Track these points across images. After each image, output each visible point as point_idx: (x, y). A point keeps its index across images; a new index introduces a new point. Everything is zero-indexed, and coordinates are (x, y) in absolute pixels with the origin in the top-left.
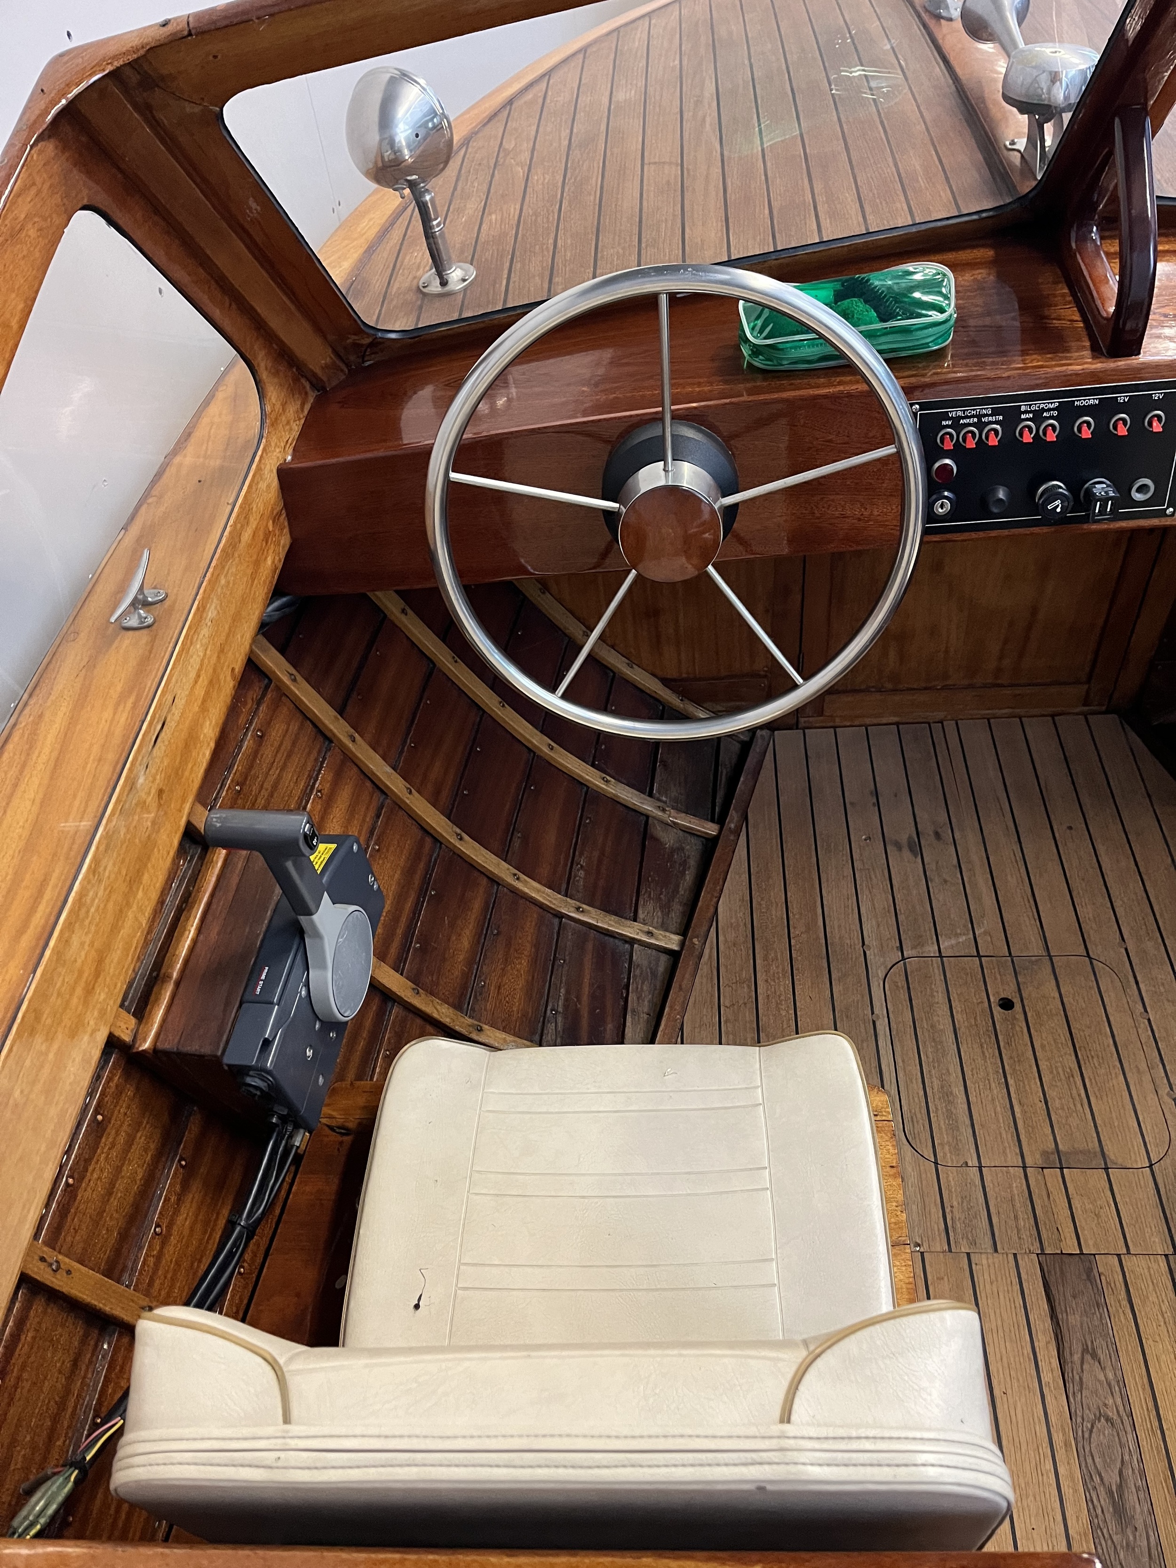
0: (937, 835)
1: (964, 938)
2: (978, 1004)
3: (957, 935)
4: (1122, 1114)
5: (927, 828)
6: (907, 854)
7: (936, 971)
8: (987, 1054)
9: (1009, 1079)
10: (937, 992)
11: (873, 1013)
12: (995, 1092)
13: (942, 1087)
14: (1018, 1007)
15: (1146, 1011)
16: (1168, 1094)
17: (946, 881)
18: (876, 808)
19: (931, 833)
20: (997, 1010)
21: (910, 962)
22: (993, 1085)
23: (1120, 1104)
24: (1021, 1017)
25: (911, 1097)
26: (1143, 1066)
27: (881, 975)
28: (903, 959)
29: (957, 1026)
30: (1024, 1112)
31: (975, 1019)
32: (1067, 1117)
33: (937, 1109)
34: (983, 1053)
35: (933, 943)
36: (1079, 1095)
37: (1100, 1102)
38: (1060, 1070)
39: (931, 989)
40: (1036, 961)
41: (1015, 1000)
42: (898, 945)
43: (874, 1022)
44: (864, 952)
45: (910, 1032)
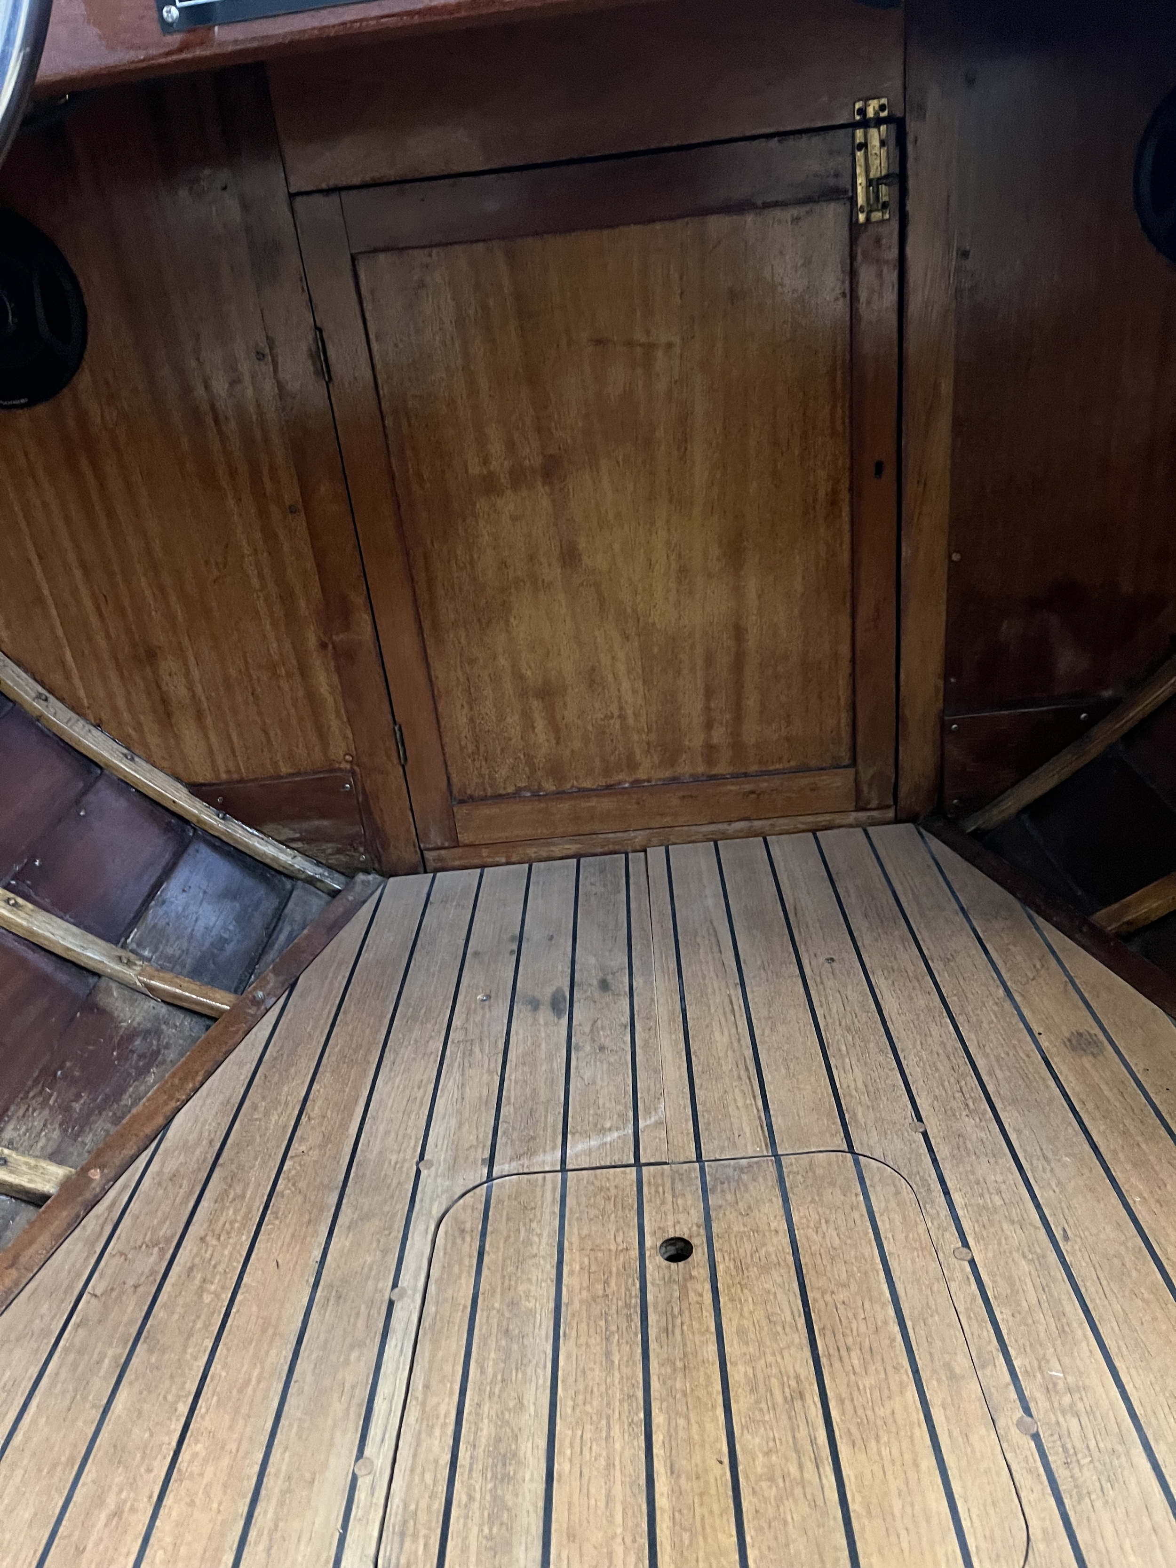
0: (604, 985)
1: (616, 1135)
2: (618, 1253)
3: (603, 1131)
4: (913, 1484)
5: (588, 972)
6: (545, 1014)
7: (548, 1195)
8: (616, 1359)
9: (655, 1411)
10: (540, 1236)
11: (395, 1285)
12: (618, 1446)
13: (498, 1440)
14: (699, 1255)
15: (965, 1244)
16: (1019, 1424)
17: (602, 1048)
18: (514, 957)
19: (595, 982)
20: (656, 1263)
21: (502, 1186)
22: (616, 1431)
23: (908, 1457)
24: (703, 1272)
25: (419, 1470)
26: (961, 1363)
27: (436, 1212)
28: (490, 1178)
29: (565, 1299)
30: (677, 1492)
31: (606, 1283)
32: (779, 1500)
33: (471, 1498)
34: (608, 1354)
35: (554, 1148)
36: (813, 1442)
37: (862, 1457)
38: (774, 1382)
39: (530, 1231)
40: (750, 1166)
41: (694, 1241)
42: (487, 1155)
43: (391, 1304)
44: (418, 1172)
45: (461, 1318)
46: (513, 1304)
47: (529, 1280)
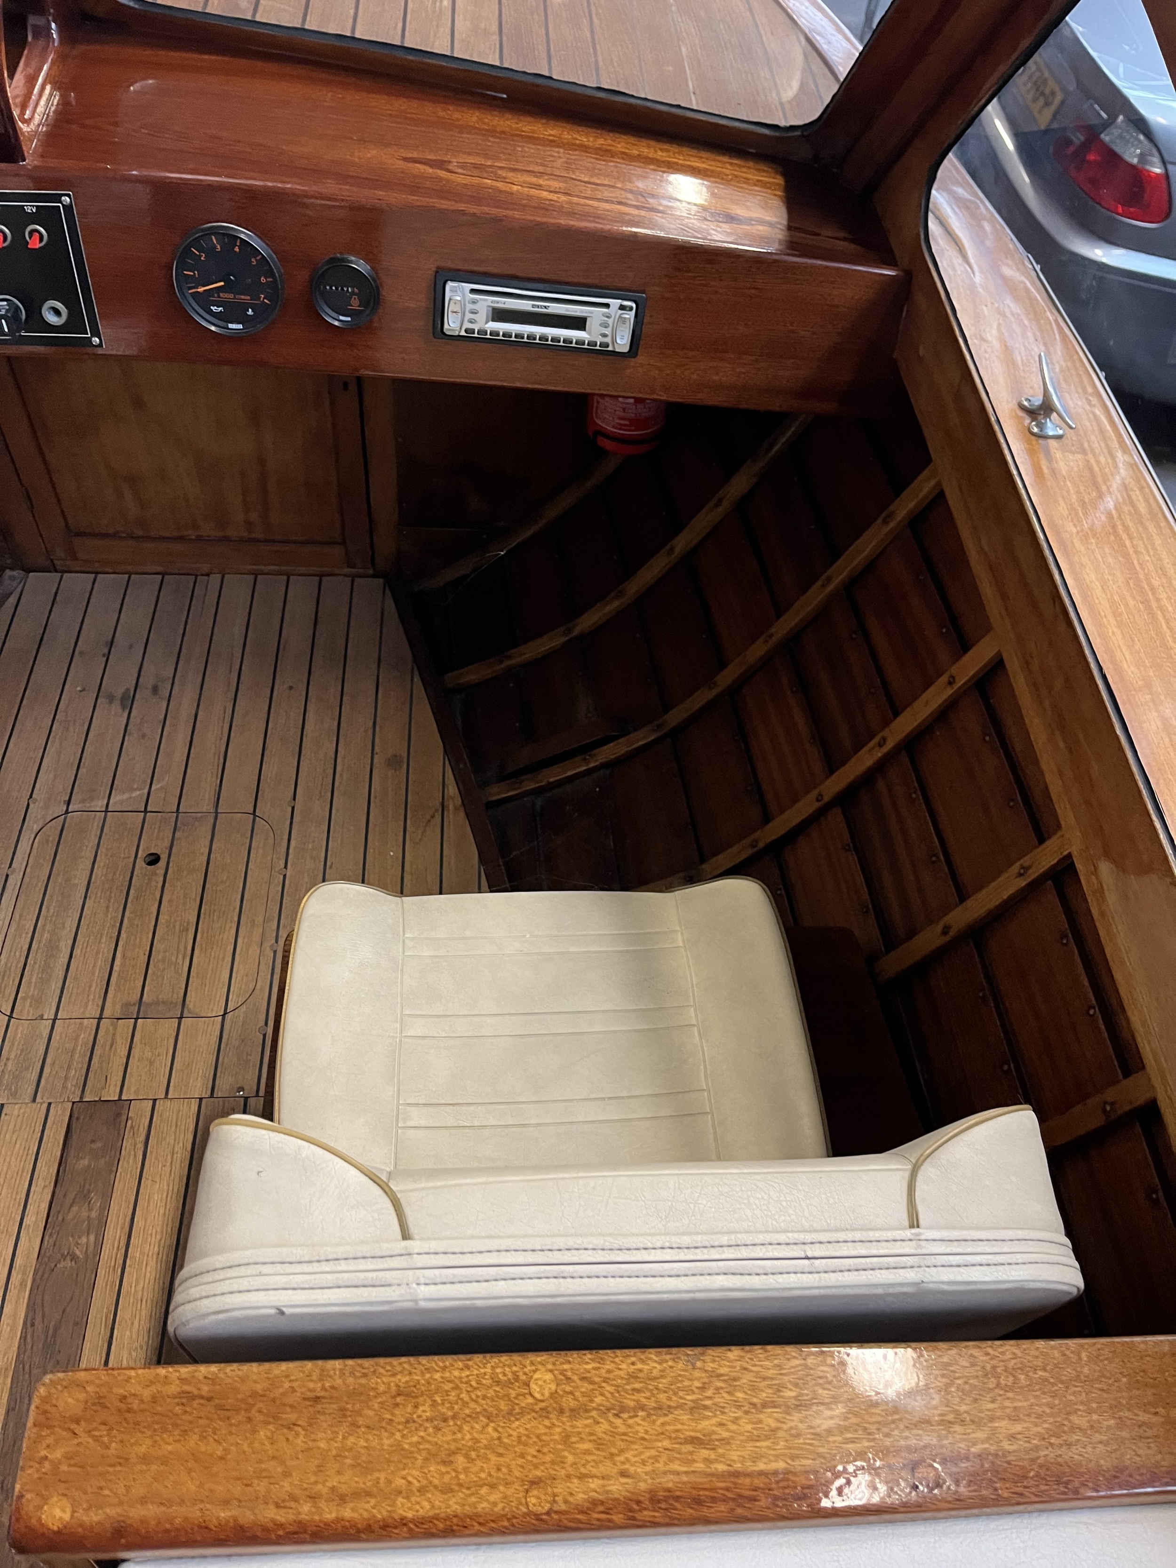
0: (155, 690)
1: (138, 793)
2: (124, 858)
3: (133, 790)
4: (219, 966)
5: (148, 680)
6: (116, 707)
7: (95, 825)
8: (111, 909)
9: (123, 932)
10: (87, 846)
11: (10, 867)
12: (103, 946)
13: (51, 941)
14: (162, 864)
15: (286, 867)
16: (271, 946)
17: (144, 736)
18: (105, 659)
19: (150, 687)
20: (140, 863)
21: (72, 817)
22: (103, 940)
23: (221, 957)
24: (161, 872)
25: (13, 950)
26: (260, 920)
27: (36, 828)
28: (67, 812)
29: (93, 880)
30: (123, 965)
31: (115, 873)
32: (164, 969)
33: (35, 963)
34: (108, 907)
35: (104, 798)
36: (186, 948)
37: (203, 955)
38: (178, 923)
39: (82, 844)
40: (202, 817)
41: (162, 856)
42: (67, 798)
43: (7, 876)
44: (28, 805)
45: (41, 886)
46: (68, 880)
47: (77, 870)
